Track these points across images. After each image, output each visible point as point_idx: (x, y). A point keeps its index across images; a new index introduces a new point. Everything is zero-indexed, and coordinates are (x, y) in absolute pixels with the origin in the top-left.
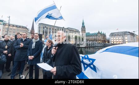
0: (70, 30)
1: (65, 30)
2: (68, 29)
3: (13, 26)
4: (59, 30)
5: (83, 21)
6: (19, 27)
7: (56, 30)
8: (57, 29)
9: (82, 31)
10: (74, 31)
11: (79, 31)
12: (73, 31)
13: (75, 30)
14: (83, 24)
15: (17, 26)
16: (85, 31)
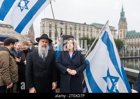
0: (98, 28)
2: (93, 25)
4: (78, 28)
5: (122, 9)
6: (10, 26)
7: (71, 28)
9: (119, 29)
11: (115, 29)
14: (122, 14)
16: (126, 29)
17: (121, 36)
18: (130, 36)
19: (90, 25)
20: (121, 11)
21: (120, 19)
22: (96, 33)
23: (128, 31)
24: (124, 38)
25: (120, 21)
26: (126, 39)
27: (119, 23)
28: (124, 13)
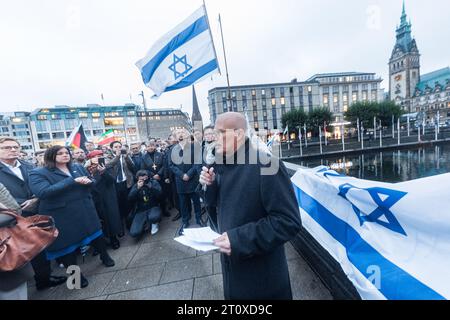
0: (326, 86)
1: (301, 92)
2: (313, 81)
3: (154, 114)
4: (278, 94)
5: (403, 17)
7: (264, 98)
8: (269, 95)
9: (391, 74)
10: (346, 84)
11: (376, 77)
12: (338, 84)
13: (348, 79)
14: (403, 31)
15: (161, 113)
16: (416, 70)
17: (398, 92)
18: (427, 87)
19: (306, 82)
20: (400, 24)
21: (396, 48)
22: (321, 96)
23: (421, 74)
24: (408, 95)
25: (394, 52)
26: (414, 96)
27: (392, 58)
28: (410, 26)
